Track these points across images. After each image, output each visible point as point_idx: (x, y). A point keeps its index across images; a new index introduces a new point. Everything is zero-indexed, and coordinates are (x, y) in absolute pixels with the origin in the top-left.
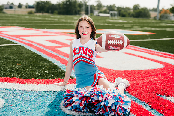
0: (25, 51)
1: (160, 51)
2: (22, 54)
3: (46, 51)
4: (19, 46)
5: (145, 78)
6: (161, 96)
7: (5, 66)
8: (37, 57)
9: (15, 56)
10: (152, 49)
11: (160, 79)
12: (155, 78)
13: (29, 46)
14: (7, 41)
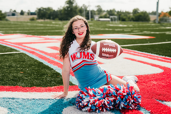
0: (27, 59)
1: (159, 55)
2: (24, 61)
3: (47, 58)
4: (22, 54)
5: (144, 84)
6: (160, 102)
7: (8, 75)
8: (38, 65)
9: (18, 64)
10: (152, 53)
11: (160, 84)
12: (155, 83)
13: (31, 54)
14: (10, 49)
